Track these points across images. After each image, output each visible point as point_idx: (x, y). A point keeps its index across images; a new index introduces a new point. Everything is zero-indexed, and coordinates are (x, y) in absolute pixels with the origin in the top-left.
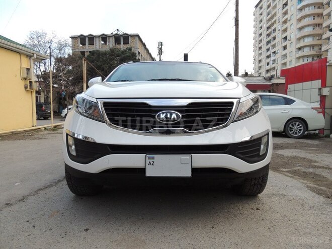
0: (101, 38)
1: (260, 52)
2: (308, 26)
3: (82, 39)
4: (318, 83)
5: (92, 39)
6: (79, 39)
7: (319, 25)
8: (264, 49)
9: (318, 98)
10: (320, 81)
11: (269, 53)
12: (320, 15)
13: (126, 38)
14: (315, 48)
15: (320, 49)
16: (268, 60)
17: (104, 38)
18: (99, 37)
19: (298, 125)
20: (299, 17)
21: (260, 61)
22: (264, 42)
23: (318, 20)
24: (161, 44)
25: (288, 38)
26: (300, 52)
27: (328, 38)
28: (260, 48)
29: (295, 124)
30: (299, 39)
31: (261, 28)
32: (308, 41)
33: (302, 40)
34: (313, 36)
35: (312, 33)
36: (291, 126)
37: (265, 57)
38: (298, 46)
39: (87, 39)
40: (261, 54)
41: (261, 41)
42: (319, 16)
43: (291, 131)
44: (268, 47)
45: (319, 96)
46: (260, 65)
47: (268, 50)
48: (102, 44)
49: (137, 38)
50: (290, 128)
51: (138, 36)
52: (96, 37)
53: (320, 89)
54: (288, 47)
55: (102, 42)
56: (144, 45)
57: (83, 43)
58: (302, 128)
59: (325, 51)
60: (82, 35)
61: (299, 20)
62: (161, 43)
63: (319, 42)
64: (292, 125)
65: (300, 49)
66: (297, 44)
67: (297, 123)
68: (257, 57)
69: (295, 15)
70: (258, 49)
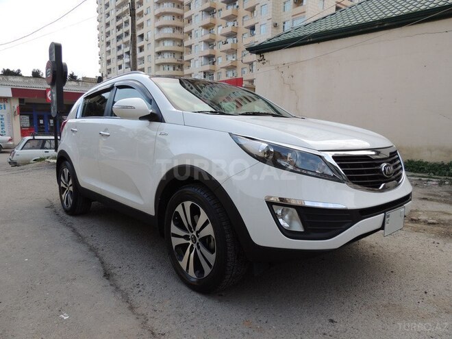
1: (108, 48)
2: (168, 26)
7: (179, 28)
8: (114, 45)
11: (120, 53)
12: (180, 16)
14: (176, 56)
15: (182, 58)
16: (120, 62)
20: (157, 12)
21: (109, 62)
22: (113, 36)
23: (177, 22)
25: (145, 37)
26: (160, 57)
27: (190, 47)
28: (108, 44)
30: (158, 41)
31: (108, 15)
32: (168, 45)
33: (161, 43)
34: (174, 40)
35: (172, 36)
37: (116, 57)
38: (158, 49)
40: (109, 52)
41: (108, 34)
42: (178, 17)
44: (119, 44)
46: (109, 67)
47: (119, 48)
54: (145, 48)
59: (187, 61)
61: (158, 16)
63: (180, 49)
65: (159, 53)
66: (155, 47)
68: (104, 56)
69: (152, 9)
70: (105, 44)
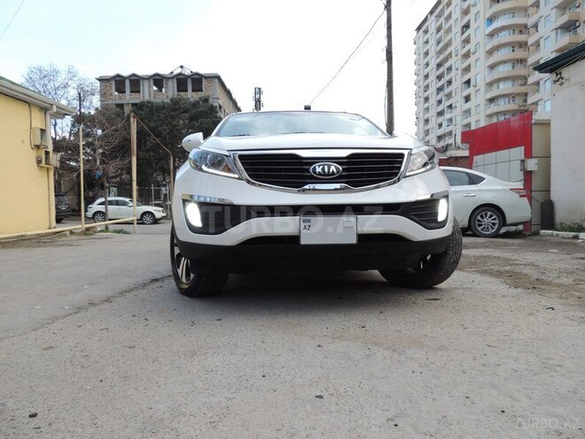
0: (152, 81)
1: (426, 105)
2: (505, 62)
3: (119, 82)
4: (519, 152)
5: (136, 81)
6: (113, 83)
7: (522, 61)
8: (433, 100)
9: (521, 175)
10: (523, 148)
11: (440, 108)
12: (523, 45)
13: (197, 80)
14: (516, 99)
15: (525, 101)
16: (440, 119)
17: (158, 80)
18: (149, 78)
19: (490, 217)
20: (489, 47)
21: (427, 121)
22: (433, 89)
23: (519, 54)
24: (258, 91)
25: (472, 82)
26: (492, 105)
27: (538, 84)
28: (427, 99)
29: (486, 215)
30: (490, 85)
31: (427, 64)
32: (505, 88)
33: (495, 86)
34: (513, 78)
35: (511, 74)
36: (479, 218)
37: (435, 115)
38: (489, 95)
39: (127, 82)
40: (428, 109)
41: (427, 87)
42: (521, 46)
43: (480, 225)
44: (439, 97)
45: (522, 173)
46: (427, 128)
47: (440, 102)
48: (155, 91)
49: (217, 80)
50: (479, 221)
51: (218, 78)
52: (144, 78)
53: (523, 161)
54: (472, 97)
55: (155, 88)
56: (228, 93)
57: (121, 90)
58: (497, 221)
59: (532, 104)
60: (118, 76)
61: (490, 52)
62: (260, 89)
63: (523, 89)
64: (482, 217)
65: (492, 100)
66: (486, 93)
67: (489, 213)
68: (421, 115)
69: (482, 45)
70: (422, 100)
